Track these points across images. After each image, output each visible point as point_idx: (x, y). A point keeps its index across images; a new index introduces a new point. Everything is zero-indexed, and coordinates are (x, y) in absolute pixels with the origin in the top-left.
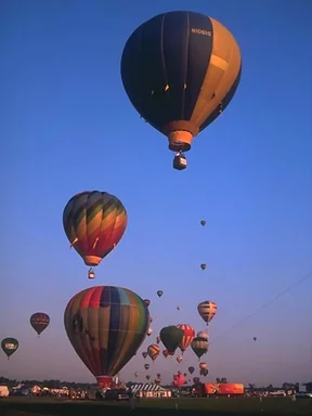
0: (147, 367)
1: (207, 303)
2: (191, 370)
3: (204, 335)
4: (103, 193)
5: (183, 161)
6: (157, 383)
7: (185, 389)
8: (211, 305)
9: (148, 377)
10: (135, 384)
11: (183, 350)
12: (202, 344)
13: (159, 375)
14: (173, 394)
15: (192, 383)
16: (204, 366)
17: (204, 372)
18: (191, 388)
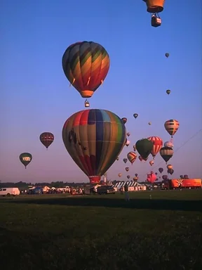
0: (127, 169)
1: (172, 121)
2: (161, 170)
3: (170, 145)
4: (91, 42)
5: (159, 20)
6: (135, 180)
7: (156, 184)
8: (174, 122)
9: (128, 177)
10: (118, 182)
11: (154, 156)
12: (169, 152)
13: (136, 175)
14: (147, 188)
15: (161, 180)
16: (170, 167)
17: (170, 171)
18: (161, 183)
